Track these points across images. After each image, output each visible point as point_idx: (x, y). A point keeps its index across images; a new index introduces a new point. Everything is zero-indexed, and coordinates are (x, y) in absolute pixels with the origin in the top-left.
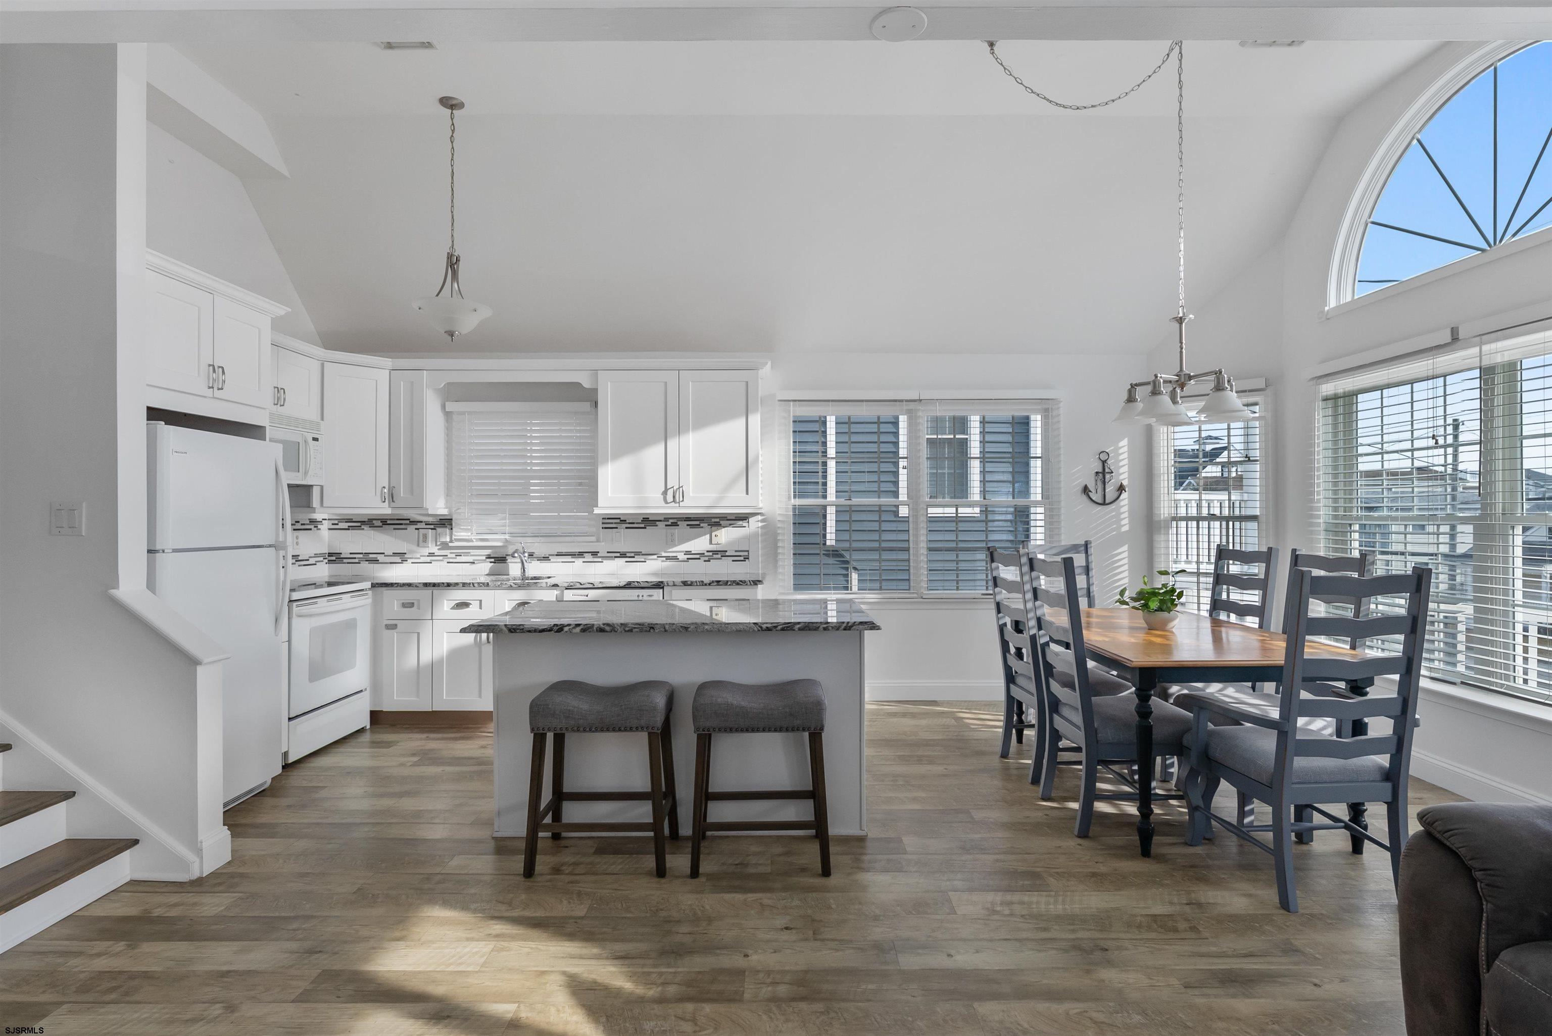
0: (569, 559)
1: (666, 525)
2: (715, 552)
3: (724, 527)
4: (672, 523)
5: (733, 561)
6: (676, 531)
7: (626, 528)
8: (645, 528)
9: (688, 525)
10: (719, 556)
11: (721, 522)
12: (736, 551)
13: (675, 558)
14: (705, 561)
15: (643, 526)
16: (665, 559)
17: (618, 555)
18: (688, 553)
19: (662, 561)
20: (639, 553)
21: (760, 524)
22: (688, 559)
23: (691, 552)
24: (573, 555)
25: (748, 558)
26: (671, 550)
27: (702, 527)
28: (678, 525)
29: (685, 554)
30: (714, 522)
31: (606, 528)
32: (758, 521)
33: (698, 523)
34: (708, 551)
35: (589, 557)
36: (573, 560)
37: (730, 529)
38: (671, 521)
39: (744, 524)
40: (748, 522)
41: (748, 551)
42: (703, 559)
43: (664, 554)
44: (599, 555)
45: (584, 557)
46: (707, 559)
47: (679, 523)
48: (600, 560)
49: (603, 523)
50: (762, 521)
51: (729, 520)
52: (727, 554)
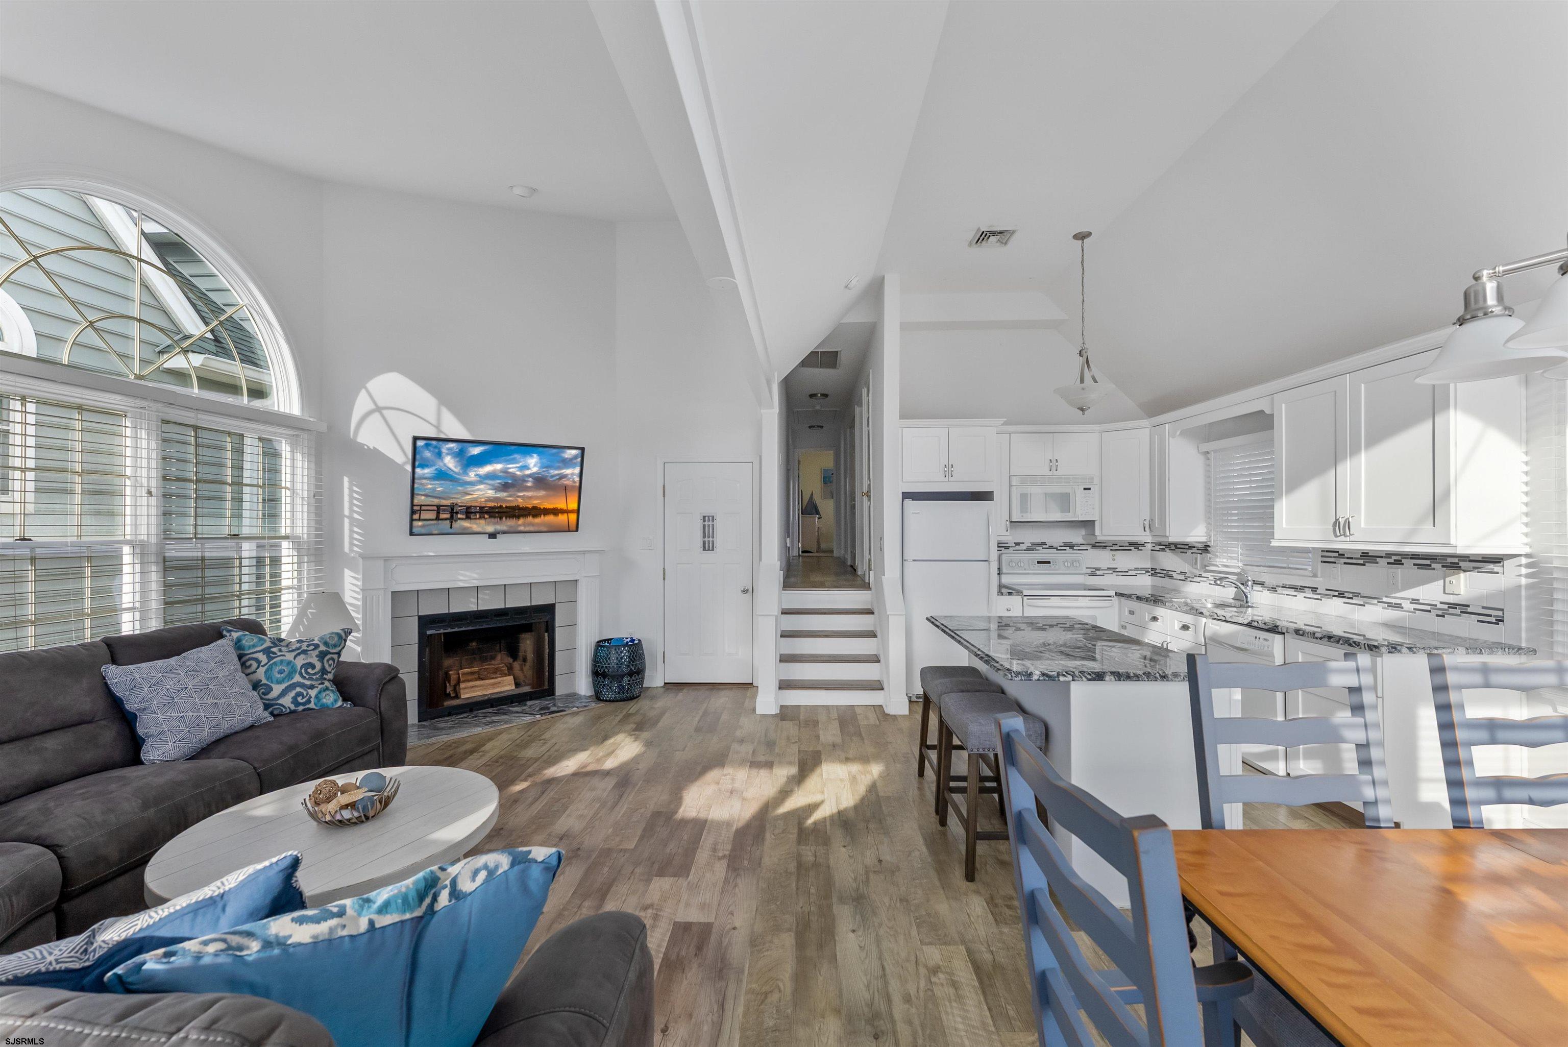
0: (1292, 592)
1: (1388, 563)
2: (1453, 606)
3: (1465, 571)
4: (1395, 560)
5: (1479, 621)
6: (1399, 571)
7: (1345, 563)
8: (1364, 565)
9: (1415, 565)
10: (1458, 611)
11: (1461, 564)
12: (1483, 608)
13: (1398, 606)
14: (1437, 615)
15: (1361, 562)
16: (1386, 605)
17: (1336, 594)
18: (1415, 601)
19: (1384, 608)
20: (1357, 595)
21: (1524, 571)
22: (1414, 609)
23: (1418, 600)
24: (1295, 588)
25: (1503, 621)
26: (1394, 595)
27: (1434, 569)
28: (1403, 564)
29: (1411, 603)
30: (1451, 563)
31: (1325, 562)
32: (1520, 566)
33: (1428, 562)
34: (1441, 603)
35: (1309, 593)
36: (1295, 593)
37: (1474, 574)
38: (1394, 558)
39: (1496, 569)
40: (1503, 566)
41: (1502, 610)
42: (1434, 612)
43: (1385, 599)
44: (1318, 591)
45: (1305, 592)
46: (1440, 613)
47: (1403, 561)
48: (1319, 597)
49: (1322, 556)
50: (1528, 566)
51: (1471, 561)
52: (1469, 610)
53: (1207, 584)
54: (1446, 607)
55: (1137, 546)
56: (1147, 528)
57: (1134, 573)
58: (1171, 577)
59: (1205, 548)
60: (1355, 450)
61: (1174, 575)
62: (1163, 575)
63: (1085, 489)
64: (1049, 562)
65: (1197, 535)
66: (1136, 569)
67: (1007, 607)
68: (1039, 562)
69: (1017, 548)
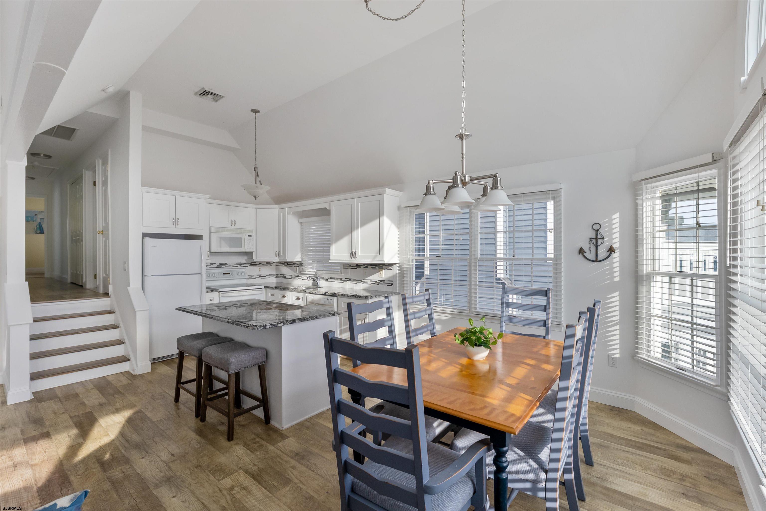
0: (333, 280)
1: (364, 268)
2: (381, 281)
3: (384, 269)
5: (387, 285)
6: (367, 270)
7: (351, 268)
8: (356, 268)
9: (371, 268)
10: (382, 283)
11: (383, 267)
12: (389, 281)
13: (367, 283)
15: (356, 267)
17: (348, 280)
18: (371, 280)
19: (362, 284)
20: (354, 280)
21: (398, 268)
22: (371, 283)
24: (334, 279)
25: (393, 284)
26: (365, 279)
27: (376, 269)
30: (381, 267)
31: (344, 268)
33: (374, 267)
36: (335, 281)
37: (386, 270)
38: (366, 266)
39: (392, 268)
41: (393, 281)
42: (376, 284)
43: (363, 281)
44: (342, 279)
45: (338, 280)
46: (378, 284)
47: (368, 267)
48: (342, 281)
49: (344, 266)
50: (399, 267)
51: (386, 266)
52: (385, 282)
53: (301, 280)
54: (379, 281)
55: (270, 264)
56: (277, 256)
57: (268, 277)
58: (285, 277)
59: (301, 264)
60: (357, 228)
61: (287, 277)
62: (281, 277)
63: (249, 236)
64: (229, 273)
65: (297, 258)
66: (270, 275)
67: (210, 299)
68: (224, 274)
69: (212, 266)
